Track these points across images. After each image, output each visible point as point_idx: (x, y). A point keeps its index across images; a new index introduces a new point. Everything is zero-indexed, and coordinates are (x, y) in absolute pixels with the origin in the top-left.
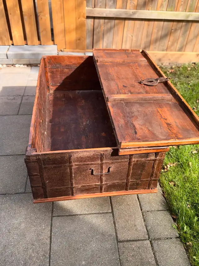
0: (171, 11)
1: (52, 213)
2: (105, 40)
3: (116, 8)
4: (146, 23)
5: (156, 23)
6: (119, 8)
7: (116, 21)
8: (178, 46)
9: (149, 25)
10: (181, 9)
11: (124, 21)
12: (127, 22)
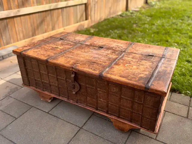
0: (40, 5)
1: (152, 138)
2: (4, 37)
3: (4, 10)
4: (28, 16)
5: (34, 15)
6: (6, 10)
7: (8, 20)
8: (51, 27)
9: (30, 18)
10: (44, 3)
11: (13, 19)
12: (15, 19)
